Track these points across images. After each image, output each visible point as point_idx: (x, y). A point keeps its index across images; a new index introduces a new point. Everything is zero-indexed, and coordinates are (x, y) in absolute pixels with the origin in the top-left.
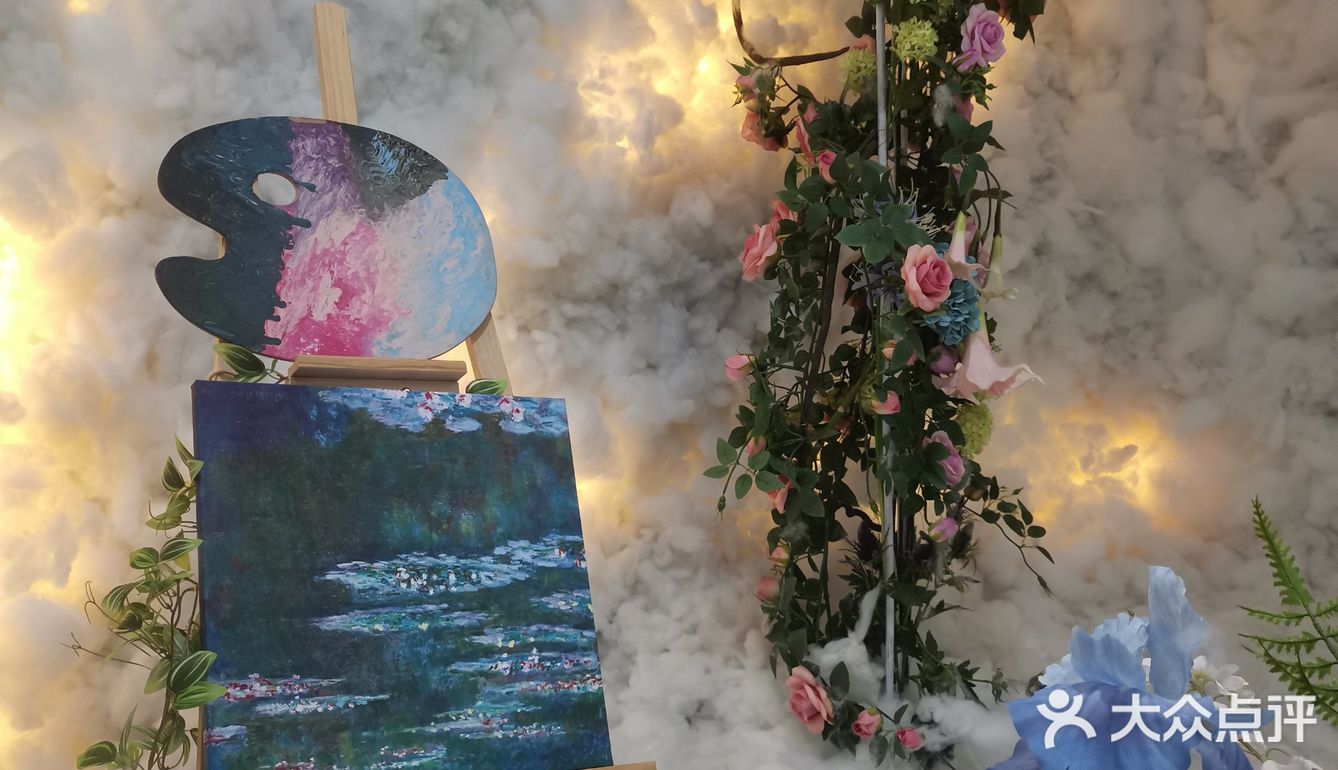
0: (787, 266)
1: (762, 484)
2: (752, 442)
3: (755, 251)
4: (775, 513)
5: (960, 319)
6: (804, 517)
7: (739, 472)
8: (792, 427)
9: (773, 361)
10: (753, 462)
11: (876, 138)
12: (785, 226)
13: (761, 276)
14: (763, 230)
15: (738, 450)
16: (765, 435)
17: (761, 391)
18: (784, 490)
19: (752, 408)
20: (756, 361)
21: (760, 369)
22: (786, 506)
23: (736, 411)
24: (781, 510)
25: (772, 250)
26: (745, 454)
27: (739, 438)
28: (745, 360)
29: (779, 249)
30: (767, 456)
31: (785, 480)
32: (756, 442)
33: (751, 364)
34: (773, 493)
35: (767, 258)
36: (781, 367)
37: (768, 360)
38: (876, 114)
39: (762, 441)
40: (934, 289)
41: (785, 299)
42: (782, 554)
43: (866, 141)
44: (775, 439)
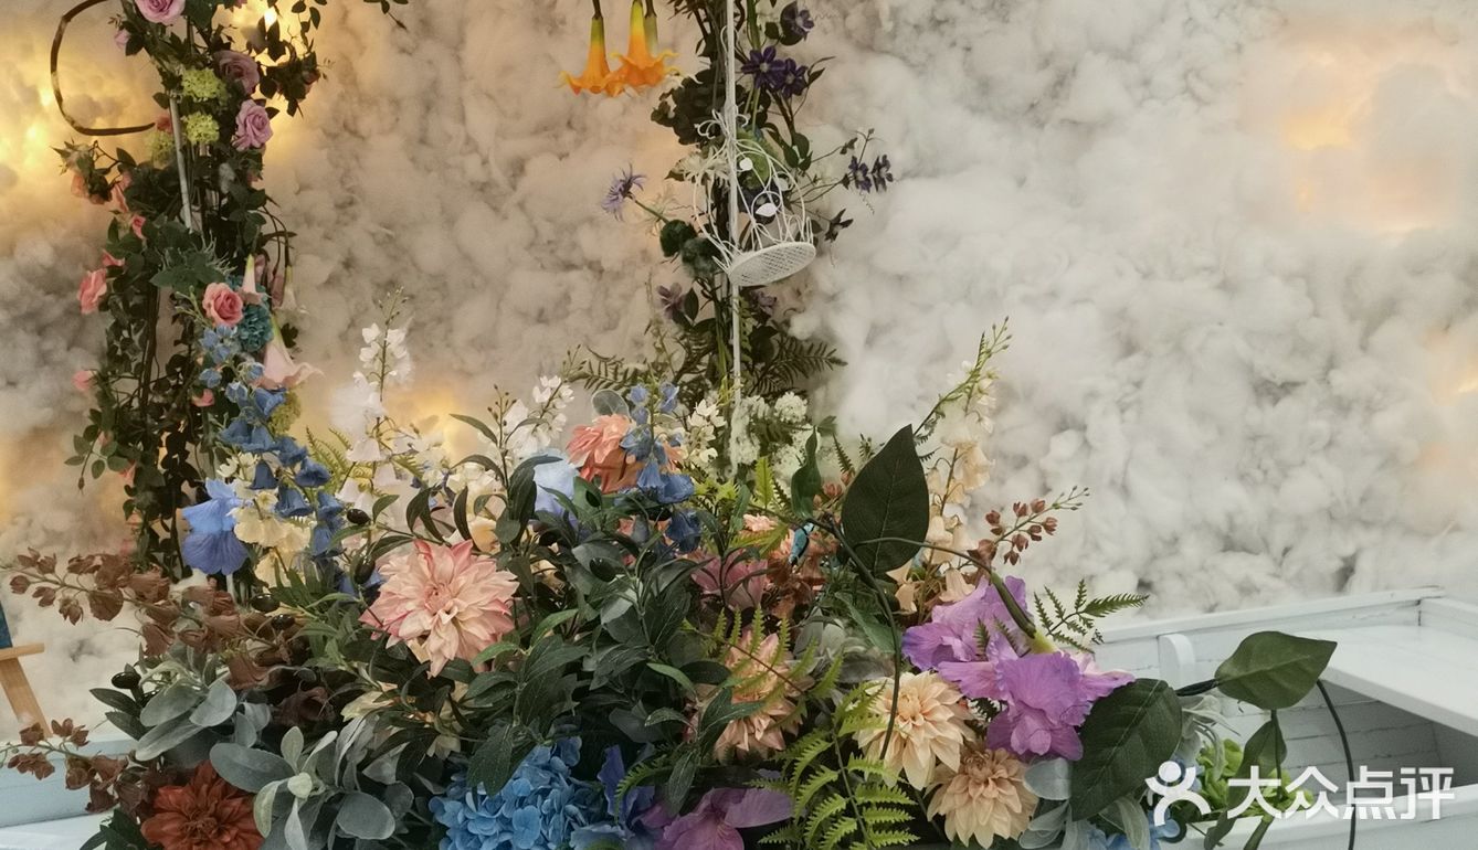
0: (118, 300)
1: (113, 466)
2: (102, 435)
3: (89, 291)
4: (127, 488)
5: (256, 333)
6: (151, 488)
7: (94, 458)
8: (135, 422)
9: (114, 373)
10: (104, 450)
11: (180, 199)
12: (113, 270)
13: (96, 309)
14: (93, 275)
15: (91, 443)
16: (112, 429)
17: (105, 397)
18: (132, 469)
19: (99, 410)
20: (100, 374)
21: (102, 379)
22: (135, 481)
23: (87, 413)
24: (132, 485)
25: (103, 290)
26: (97, 446)
27: (91, 434)
28: (90, 374)
29: (109, 288)
30: (115, 445)
31: (132, 462)
32: (106, 436)
33: (95, 377)
34: (124, 472)
35: (100, 297)
36: (120, 377)
37: (109, 373)
38: (178, 180)
39: (111, 434)
40: (229, 315)
41: (117, 328)
42: (137, 518)
43: (173, 201)
44: (120, 432)
